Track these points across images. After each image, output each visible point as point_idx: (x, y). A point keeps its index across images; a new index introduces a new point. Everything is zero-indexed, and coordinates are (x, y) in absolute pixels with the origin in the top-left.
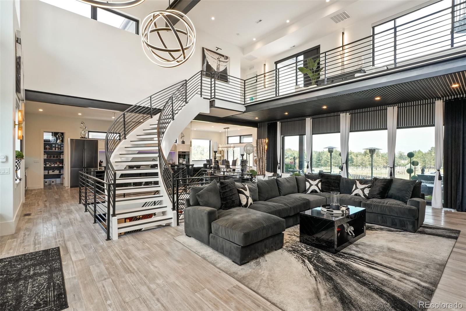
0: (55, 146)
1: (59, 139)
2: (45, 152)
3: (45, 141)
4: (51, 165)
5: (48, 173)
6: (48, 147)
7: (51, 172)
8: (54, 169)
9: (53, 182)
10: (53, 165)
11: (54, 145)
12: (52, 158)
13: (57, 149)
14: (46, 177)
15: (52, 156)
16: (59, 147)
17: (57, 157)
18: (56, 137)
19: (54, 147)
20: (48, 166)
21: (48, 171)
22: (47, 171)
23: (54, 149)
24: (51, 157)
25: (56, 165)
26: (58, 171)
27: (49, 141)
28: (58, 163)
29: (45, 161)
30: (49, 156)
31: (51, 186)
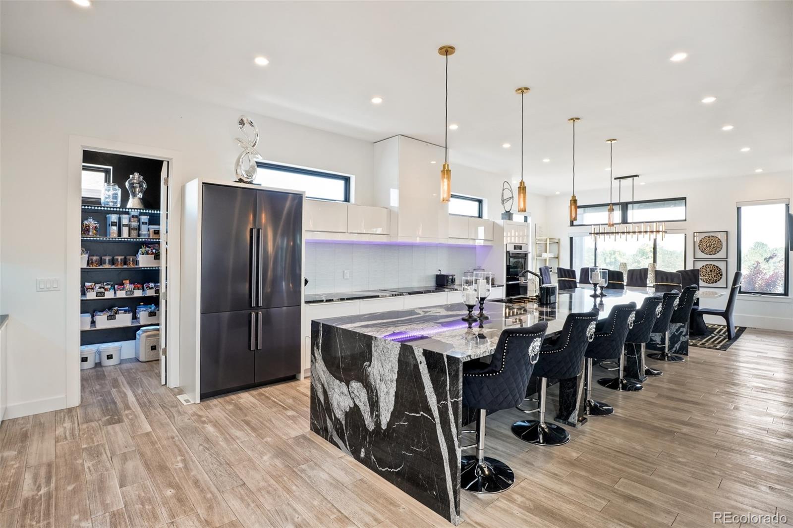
0: (120, 219)
1: (134, 195)
2: (86, 246)
3: (86, 201)
4: (102, 294)
5: (93, 323)
6: (92, 223)
7: (103, 322)
8: (110, 307)
9: (110, 357)
10: (109, 295)
11: (114, 218)
12: (107, 266)
13: (125, 231)
14: (88, 338)
15: (107, 258)
16: (134, 224)
17: (125, 262)
18: (122, 187)
19: (113, 224)
20: (91, 296)
21: (93, 316)
22: (88, 317)
23: (115, 235)
24: (101, 262)
25: (121, 294)
26: (130, 316)
27: (97, 202)
28: (128, 286)
29: (86, 275)
30: (95, 258)
31: (107, 382)
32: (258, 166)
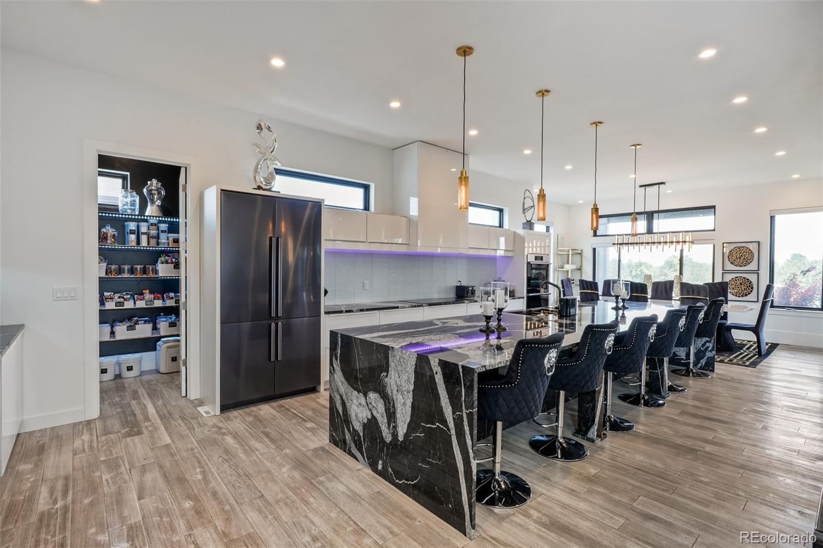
0: (138, 227)
1: (153, 202)
2: (104, 254)
3: (102, 208)
4: (121, 304)
5: (113, 333)
6: (109, 230)
7: (122, 332)
8: (130, 317)
9: (130, 369)
10: (129, 305)
11: (132, 226)
12: (126, 275)
13: (144, 239)
14: (106, 349)
15: (126, 267)
16: (153, 232)
17: (144, 271)
18: (140, 193)
19: (132, 232)
20: (110, 305)
21: (112, 327)
22: (107, 328)
23: (134, 244)
24: (120, 271)
25: (141, 304)
26: (150, 326)
27: (115, 209)
28: (148, 296)
29: (104, 284)
30: (113, 267)
31: (126, 394)
32: (277, 173)
